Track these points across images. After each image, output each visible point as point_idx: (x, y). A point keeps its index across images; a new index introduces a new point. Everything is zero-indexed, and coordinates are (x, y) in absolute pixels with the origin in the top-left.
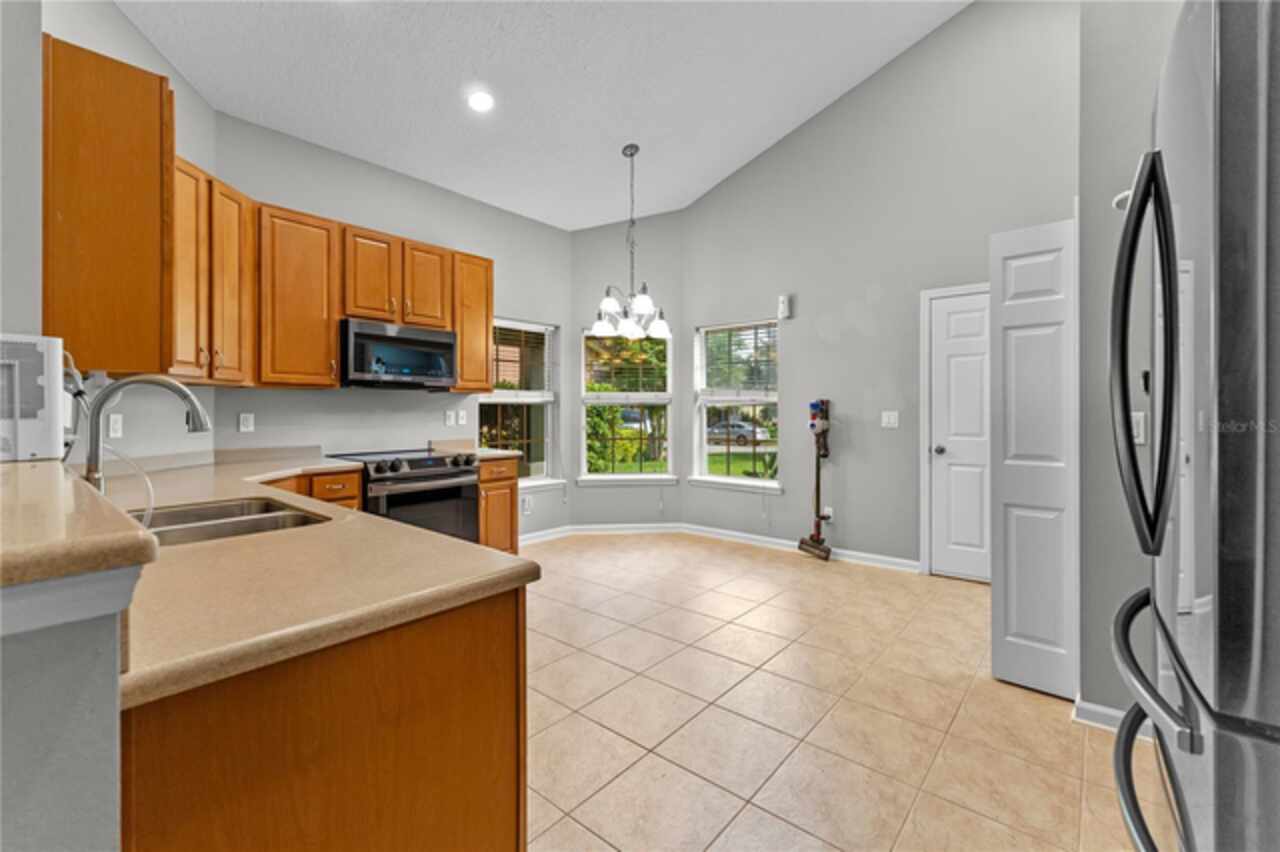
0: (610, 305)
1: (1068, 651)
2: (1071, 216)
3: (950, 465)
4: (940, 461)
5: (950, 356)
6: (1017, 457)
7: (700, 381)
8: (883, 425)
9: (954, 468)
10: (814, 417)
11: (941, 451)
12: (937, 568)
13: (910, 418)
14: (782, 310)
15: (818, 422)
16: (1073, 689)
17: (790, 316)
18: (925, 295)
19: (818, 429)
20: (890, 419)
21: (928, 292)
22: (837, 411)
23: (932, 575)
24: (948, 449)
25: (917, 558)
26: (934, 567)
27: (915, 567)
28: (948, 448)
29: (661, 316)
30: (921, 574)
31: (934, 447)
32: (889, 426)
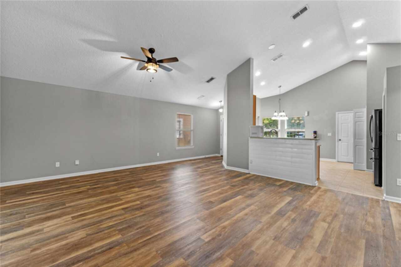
0: (276, 114)
1: (365, 164)
2: (365, 108)
4: (340, 142)
5: (342, 124)
6: (357, 139)
7: (286, 127)
8: (328, 136)
9: (343, 143)
10: (314, 134)
11: (340, 140)
12: (339, 160)
13: (334, 134)
14: (306, 114)
15: (315, 135)
16: (366, 169)
17: (308, 115)
18: (337, 113)
19: (315, 136)
20: (330, 134)
22: (318, 133)
23: (338, 161)
25: (335, 159)
27: (335, 161)
28: (342, 140)
29: (287, 116)
31: (339, 139)
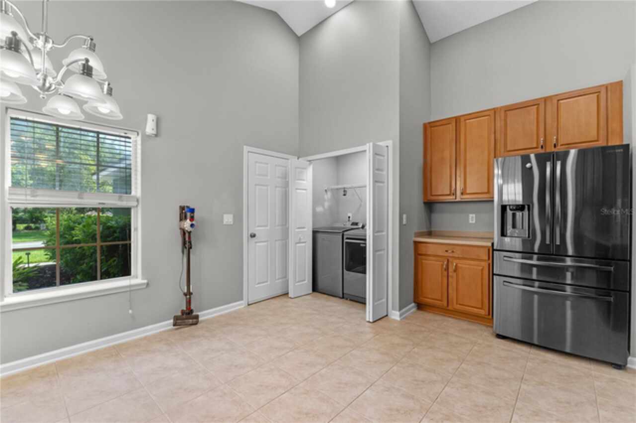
3: (256, 243)
4: (252, 241)
5: (256, 185)
8: (225, 223)
9: (258, 244)
11: (253, 236)
13: (238, 218)
17: (157, 134)
18: (246, 148)
20: (228, 219)
21: (249, 147)
23: (249, 305)
24: (257, 235)
25: (241, 299)
26: (250, 300)
27: (242, 304)
30: (245, 307)
31: (250, 234)
32: (228, 223)
